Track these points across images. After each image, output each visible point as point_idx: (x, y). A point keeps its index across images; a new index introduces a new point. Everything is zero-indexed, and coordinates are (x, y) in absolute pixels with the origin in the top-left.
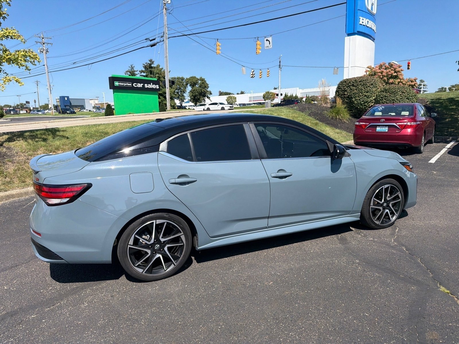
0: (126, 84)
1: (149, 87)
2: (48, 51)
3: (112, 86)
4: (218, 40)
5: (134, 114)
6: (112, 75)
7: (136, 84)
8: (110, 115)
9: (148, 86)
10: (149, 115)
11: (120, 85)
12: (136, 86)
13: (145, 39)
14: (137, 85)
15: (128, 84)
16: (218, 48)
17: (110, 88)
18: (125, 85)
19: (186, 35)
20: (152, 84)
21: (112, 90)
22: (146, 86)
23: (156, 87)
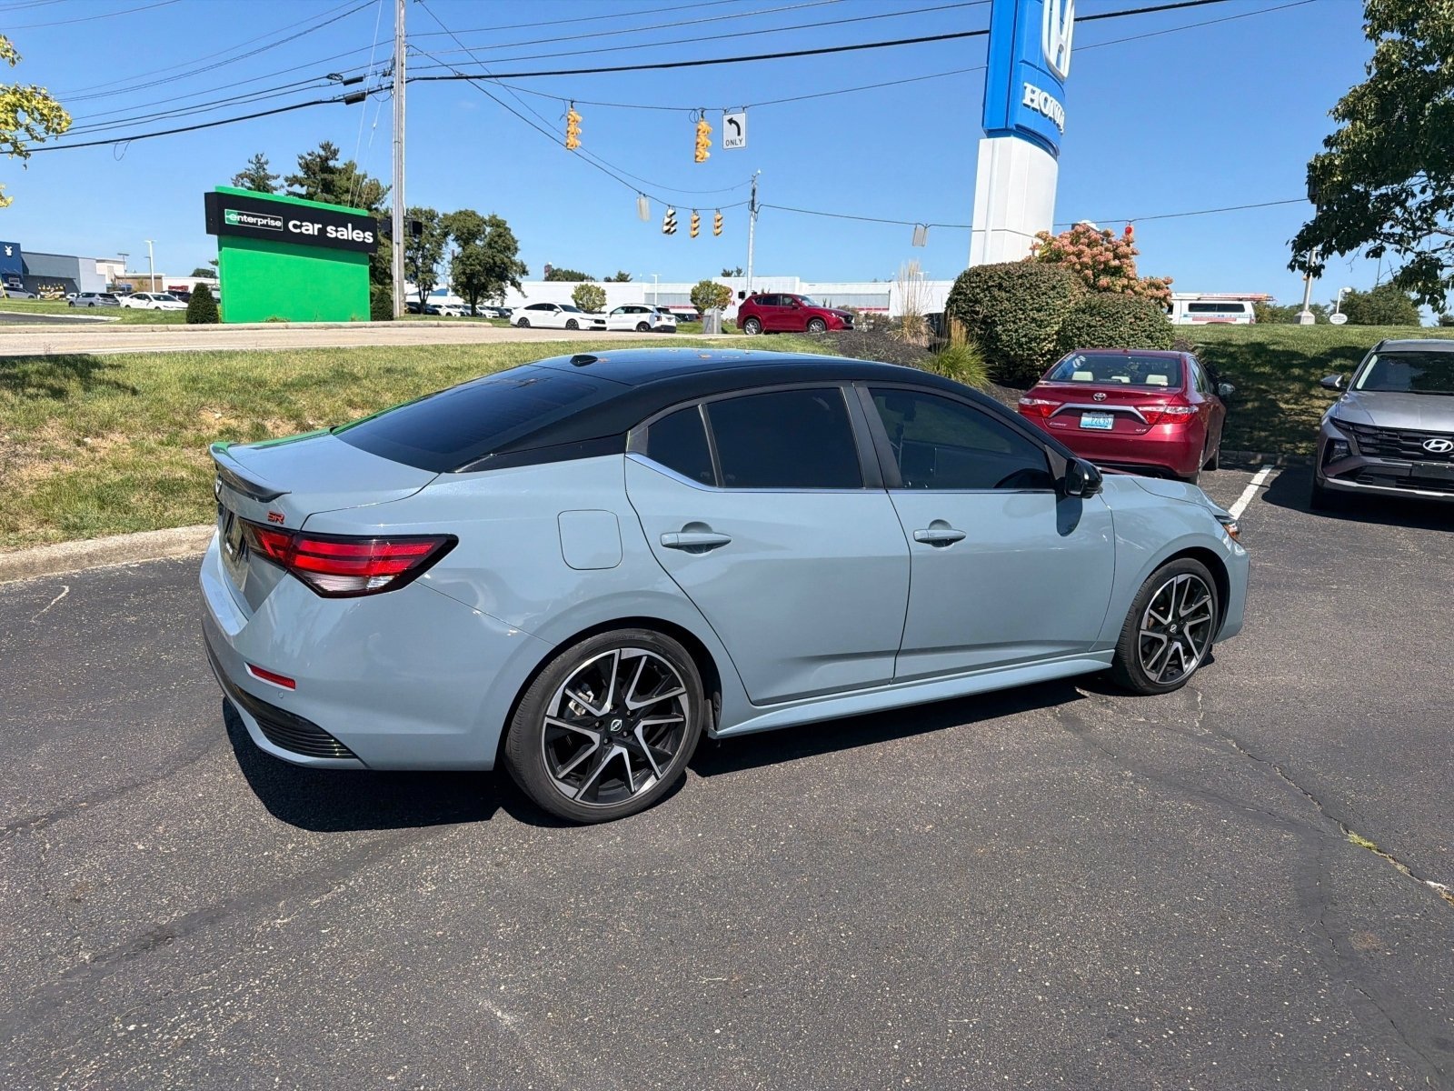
0: (264, 222)
1: (342, 237)
3: (215, 224)
4: (572, 102)
5: (290, 324)
6: (217, 188)
7: (298, 223)
8: (202, 322)
9: (339, 234)
10: (340, 327)
11: (244, 223)
12: (298, 231)
14: (300, 227)
15: (273, 223)
16: (572, 129)
17: (209, 231)
18: (259, 223)
19: (467, 78)
20: (350, 225)
21: (215, 238)
22: (331, 232)
23: (364, 238)
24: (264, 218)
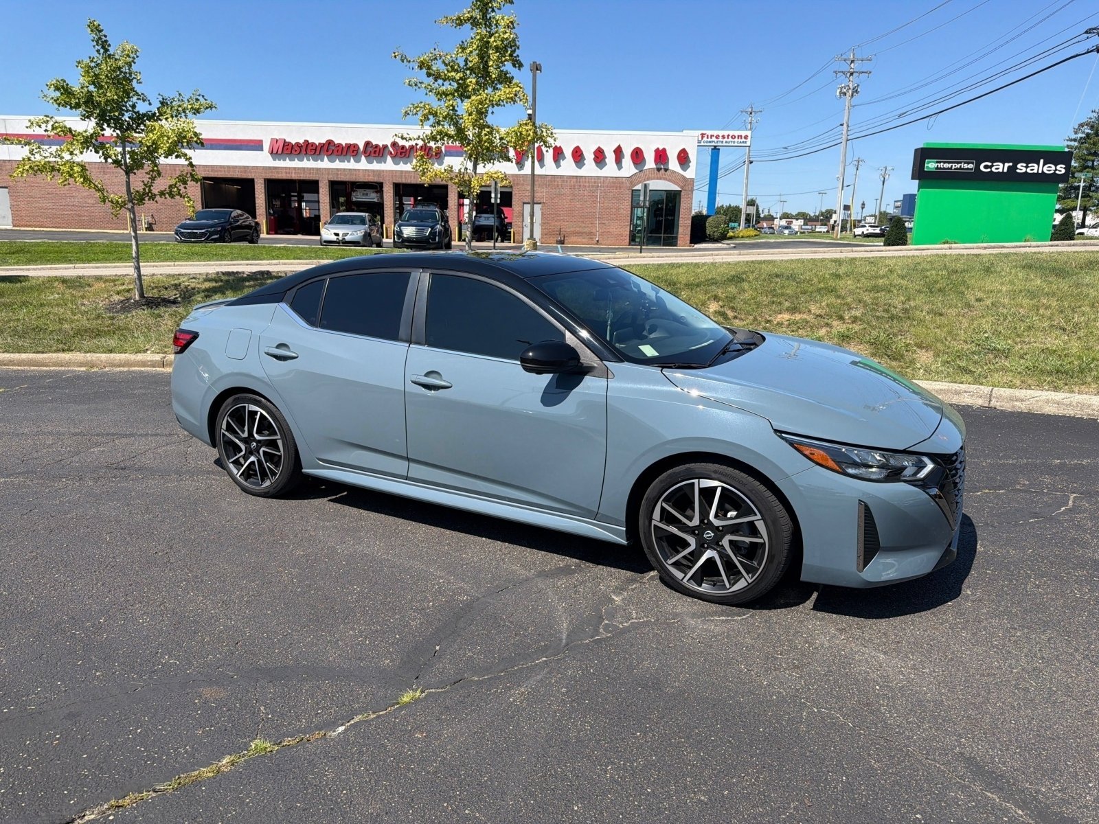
0: (958, 166)
1: (1031, 172)
2: (859, 90)
3: (919, 173)
6: (924, 144)
7: (989, 164)
8: (896, 245)
9: (1029, 169)
11: (940, 168)
12: (989, 170)
13: (1086, 32)
14: (991, 167)
15: (966, 166)
17: (913, 178)
18: (953, 167)
20: (1042, 161)
21: (917, 181)
22: (1021, 168)
23: (1056, 170)
24: (958, 163)
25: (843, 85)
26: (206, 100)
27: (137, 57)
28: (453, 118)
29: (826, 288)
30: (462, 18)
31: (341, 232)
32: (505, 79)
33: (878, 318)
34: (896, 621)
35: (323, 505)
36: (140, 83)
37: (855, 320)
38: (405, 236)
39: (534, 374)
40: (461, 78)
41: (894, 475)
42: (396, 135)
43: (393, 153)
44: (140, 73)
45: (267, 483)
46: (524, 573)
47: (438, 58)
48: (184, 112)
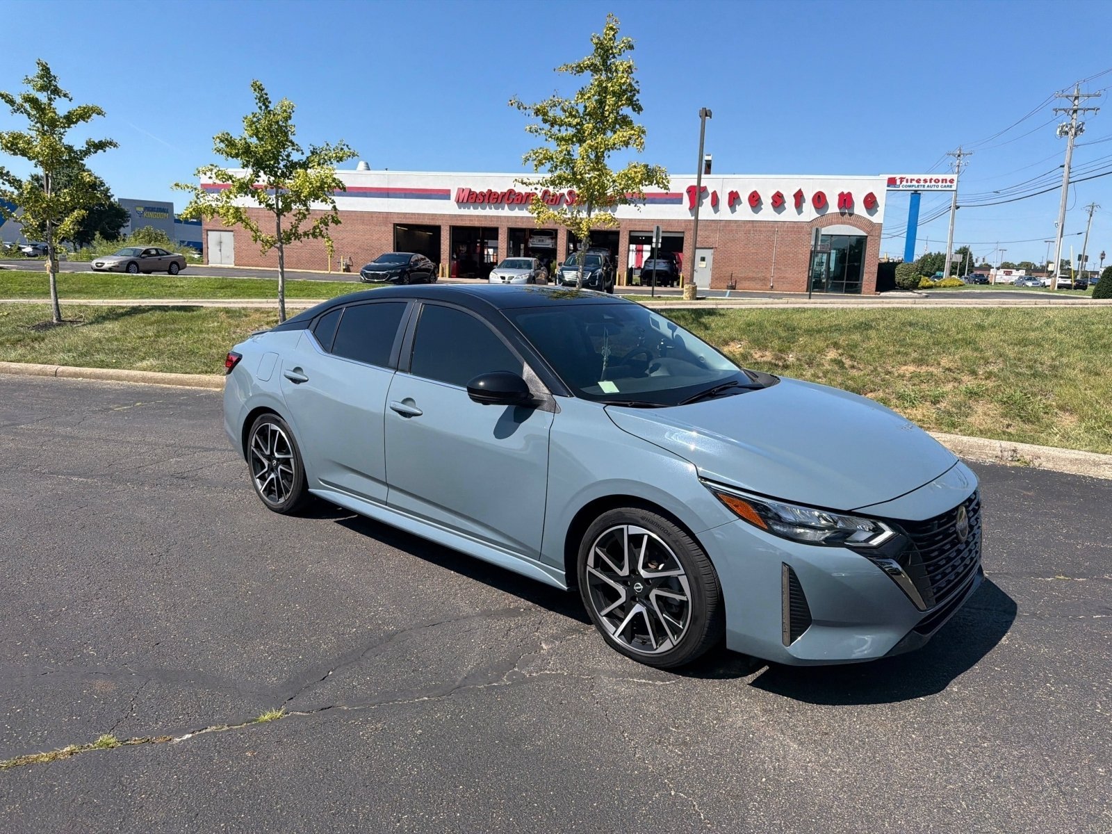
2: (1084, 128)
25: (1064, 124)
26: (349, 149)
27: (293, 112)
28: (569, 161)
29: (963, 340)
30: (582, 65)
31: (507, 276)
32: (625, 122)
33: (1018, 374)
34: (839, 710)
35: (329, 525)
36: (294, 135)
37: (989, 375)
38: (567, 280)
39: (481, 404)
40: (578, 124)
41: (839, 538)
42: (516, 180)
43: (569, 200)
44: (294, 126)
45: (282, 500)
46: (467, 609)
47: (557, 105)
48: (330, 160)
